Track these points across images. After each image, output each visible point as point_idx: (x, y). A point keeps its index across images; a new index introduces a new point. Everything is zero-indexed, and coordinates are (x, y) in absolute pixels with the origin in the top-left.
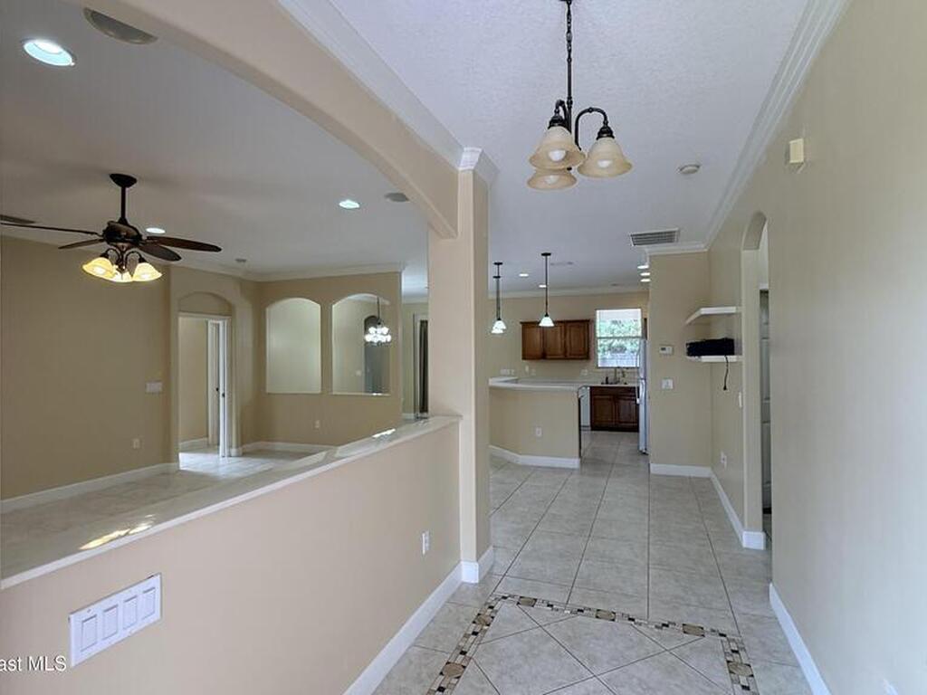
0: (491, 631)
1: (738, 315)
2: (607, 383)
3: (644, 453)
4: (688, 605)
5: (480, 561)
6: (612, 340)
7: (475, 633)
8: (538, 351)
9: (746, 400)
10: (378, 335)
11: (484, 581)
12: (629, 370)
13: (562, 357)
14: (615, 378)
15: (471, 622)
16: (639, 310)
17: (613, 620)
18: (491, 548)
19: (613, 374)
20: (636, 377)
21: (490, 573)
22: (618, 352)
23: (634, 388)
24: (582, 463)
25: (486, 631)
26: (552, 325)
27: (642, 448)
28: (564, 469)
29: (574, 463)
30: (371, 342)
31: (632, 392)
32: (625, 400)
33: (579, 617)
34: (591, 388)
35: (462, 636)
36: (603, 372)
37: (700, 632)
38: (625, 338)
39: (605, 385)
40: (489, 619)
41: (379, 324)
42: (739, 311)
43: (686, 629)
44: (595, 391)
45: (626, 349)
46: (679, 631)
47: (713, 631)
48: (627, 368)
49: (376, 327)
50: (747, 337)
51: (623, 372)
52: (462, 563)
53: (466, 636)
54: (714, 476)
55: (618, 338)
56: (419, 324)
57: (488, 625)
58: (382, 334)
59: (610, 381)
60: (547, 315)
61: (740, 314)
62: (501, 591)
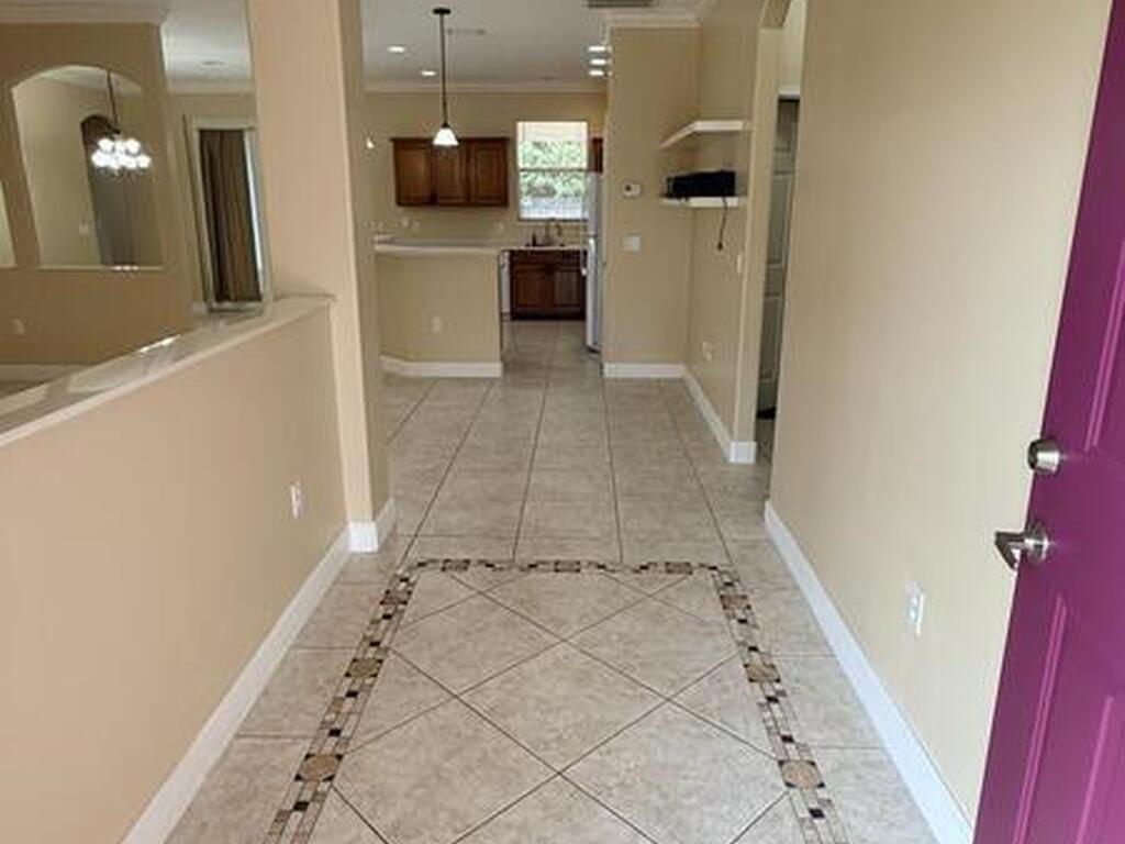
0: (410, 610)
1: (747, 135)
2: (535, 244)
3: (592, 351)
4: (670, 540)
5: (379, 520)
6: (533, 175)
7: (387, 617)
8: (424, 193)
9: (748, 265)
10: (117, 154)
11: (385, 547)
12: (568, 224)
13: (461, 201)
14: (547, 236)
15: (378, 602)
16: (584, 124)
17: (578, 571)
18: (391, 501)
19: (543, 231)
20: (582, 233)
21: (393, 535)
22: (543, 196)
23: (578, 252)
24: (506, 369)
25: (403, 611)
26: (455, 143)
27: (590, 342)
28: (478, 379)
29: (494, 369)
30: (106, 169)
31: (575, 259)
32: (562, 271)
33: (533, 574)
34: (512, 253)
35: (367, 623)
36: (528, 227)
37: (687, 569)
38: (554, 172)
39: (531, 248)
40: (405, 597)
41: (118, 132)
42: (747, 128)
43: (670, 568)
44: (515, 256)
45: (554, 192)
46: (661, 572)
47: (702, 565)
48: (565, 221)
49: (112, 139)
50: (757, 168)
51: (558, 226)
52: (351, 525)
53: (375, 622)
54: (689, 376)
55: (543, 171)
56: (196, 136)
57: (405, 603)
58: (127, 152)
59: (539, 241)
60: (445, 126)
61: (750, 132)
62: (415, 556)
